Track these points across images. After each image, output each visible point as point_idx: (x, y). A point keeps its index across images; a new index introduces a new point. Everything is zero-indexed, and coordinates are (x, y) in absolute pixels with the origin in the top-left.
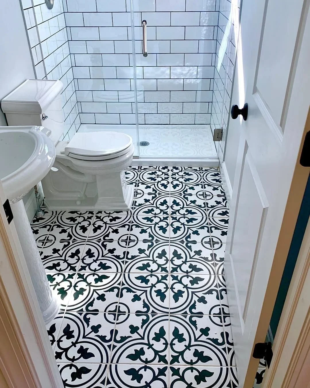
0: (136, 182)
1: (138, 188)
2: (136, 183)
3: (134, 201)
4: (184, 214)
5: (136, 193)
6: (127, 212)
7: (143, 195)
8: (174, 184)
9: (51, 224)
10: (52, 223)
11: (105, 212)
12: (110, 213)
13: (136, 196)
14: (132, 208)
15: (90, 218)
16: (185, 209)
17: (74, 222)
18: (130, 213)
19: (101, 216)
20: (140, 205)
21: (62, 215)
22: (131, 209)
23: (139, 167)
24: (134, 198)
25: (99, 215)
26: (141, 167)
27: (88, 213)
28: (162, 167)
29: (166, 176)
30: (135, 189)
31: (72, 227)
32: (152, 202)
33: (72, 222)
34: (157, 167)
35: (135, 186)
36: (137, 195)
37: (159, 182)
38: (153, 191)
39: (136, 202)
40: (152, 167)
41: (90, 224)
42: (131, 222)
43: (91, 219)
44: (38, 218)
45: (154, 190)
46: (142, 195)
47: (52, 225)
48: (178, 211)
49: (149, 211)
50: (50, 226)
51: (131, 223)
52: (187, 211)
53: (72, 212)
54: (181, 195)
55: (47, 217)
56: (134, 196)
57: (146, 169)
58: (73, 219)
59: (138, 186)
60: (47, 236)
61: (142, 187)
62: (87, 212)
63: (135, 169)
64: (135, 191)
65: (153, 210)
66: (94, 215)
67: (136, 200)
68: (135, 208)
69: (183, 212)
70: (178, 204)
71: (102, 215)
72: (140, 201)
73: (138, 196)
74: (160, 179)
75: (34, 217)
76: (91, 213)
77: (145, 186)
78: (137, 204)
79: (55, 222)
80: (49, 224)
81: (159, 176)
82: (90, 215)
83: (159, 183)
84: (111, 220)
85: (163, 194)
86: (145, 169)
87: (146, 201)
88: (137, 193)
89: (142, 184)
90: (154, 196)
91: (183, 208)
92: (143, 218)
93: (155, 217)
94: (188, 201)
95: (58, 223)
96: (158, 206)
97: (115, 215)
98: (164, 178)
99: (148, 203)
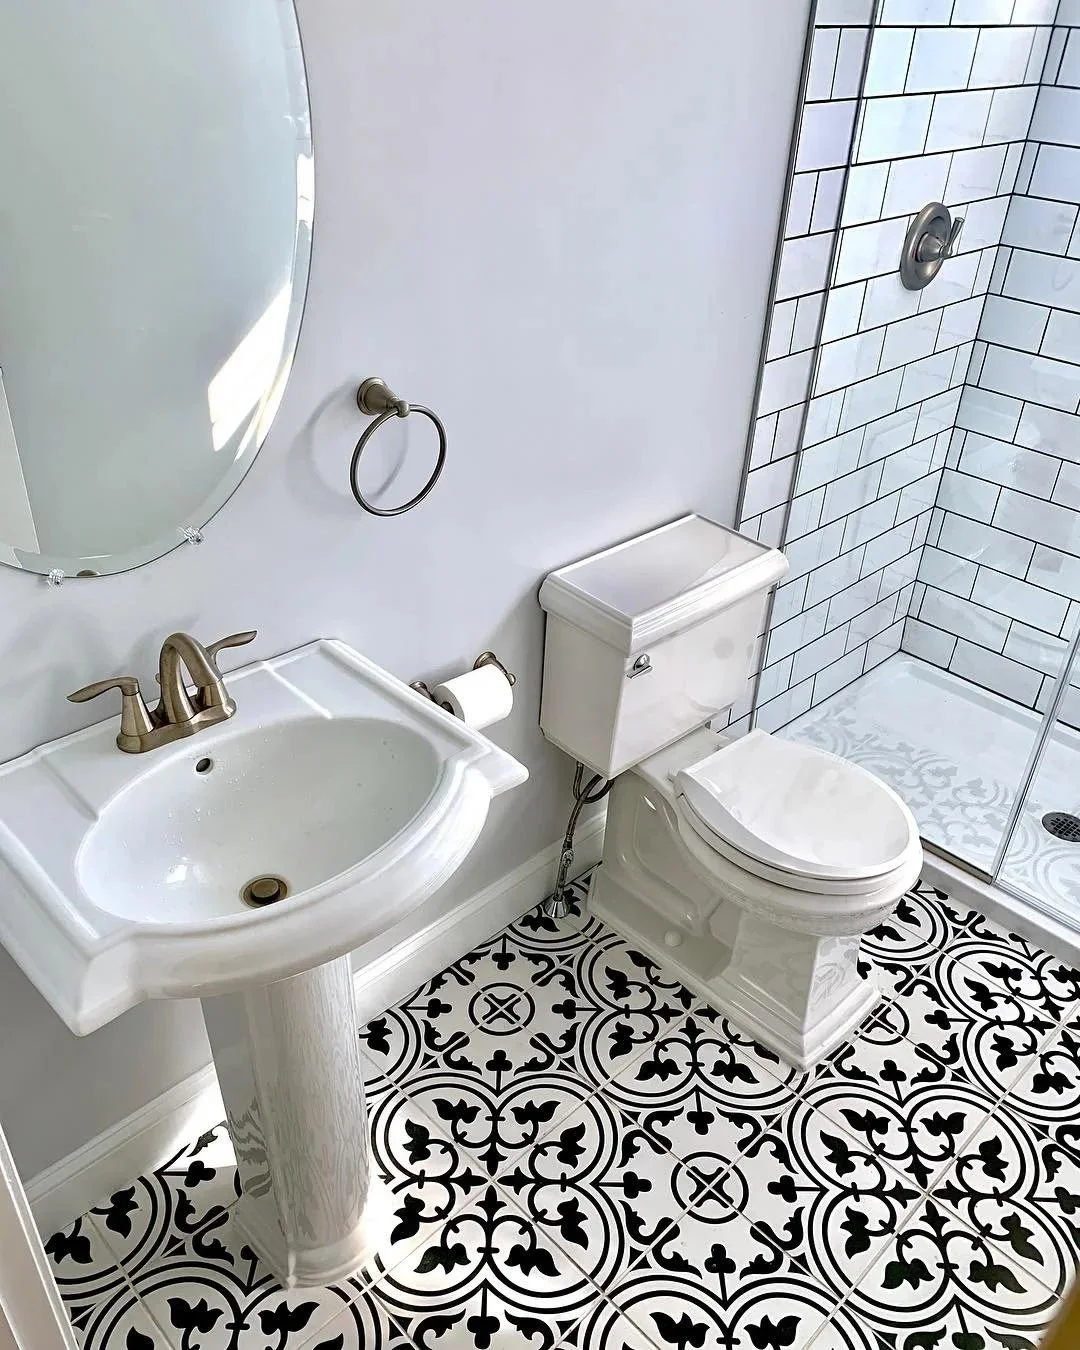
0: (914, 971)
1: (902, 1000)
2: (909, 976)
3: (846, 1043)
4: (989, 1226)
5: (878, 1018)
6: (793, 1072)
7: (898, 1040)
8: (1052, 1070)
9: (556, 961)
10: (561, 958)
11: (725, 1023)
12: (735, 1039)
13: (868, 1031)
14: (820, 1068)
15: (667, 1013)
16: (1008, 1210)
17: (617, 997)
18: (794, 1085)
19: (703, 1031)
20: (856, 1073)
21: (606, 948)
22: (813, 1071)
23: (971, 915)
24: (856, 1033)
25: (701, 1022)
26: (981, 919)
27: (677, 990)
28: (1061, 968)
29: (1045, 1016)
30: (889, 1000)
31: (599, 1010)
32: (906, 1088)
33: (609, 995)
34: (1041, 952)
35: (898, 987)
36: (876, 1024)
37: (998, 1022)
38: (944, 1048)
39: (851, 1051)
40: (1023, 942)
41: (649, 1037)
42: (775, 1121)
43: (668, 1021)
44: (544, 915)
45: (951, 1046)
46: (895, 1036)
47: (558, 965)
48: (976, 1197)
49: (869, 1124)
50: (551, 965)
51: (771, 1125)
52: (1011, 1222)
53: (638, 959)
54: (1039, 1137)
55: (567, 925)
56: (862, 1027)
57: (994, 937)
58: (620, 985)
59: (909, 993)
60: (519, 994)
61: (919, 1004)
62: (677, 984)
63: (951, 914)
64: (883, 1006)
65: (882, 1125)
66: (688, 1013)
67: (858, 1045)
68: (828, 1074)
69: (990, 1213)
70: (995, 1168)
71: (711, 1029)
72: (869, 1059)
73: (878, 1034)
74: (1008, 1012)
75: (538, 907)
76: (686, 997)
77: (933, 1007)
78: (847, 1065)
79: (570, 964)
80: (553, 956)
81: (1017, 999)
82: (676, 1004)
83: (996, 1029)
84: (719, 1068)
85: (974, 1085)
86: (988, 935)
87: (891, 1072)
88: (883, 1018)
89: (932, 993)
90: (933, 1069)
91: (1000, 1198)
92: (823, 1135)
93: (870, 1160)
94: (1050, 1178)
95: (573, 971)
96: (916, 1123)
97: (744, 1056)
98: (1028, 1018)
99: (888, 1086)
